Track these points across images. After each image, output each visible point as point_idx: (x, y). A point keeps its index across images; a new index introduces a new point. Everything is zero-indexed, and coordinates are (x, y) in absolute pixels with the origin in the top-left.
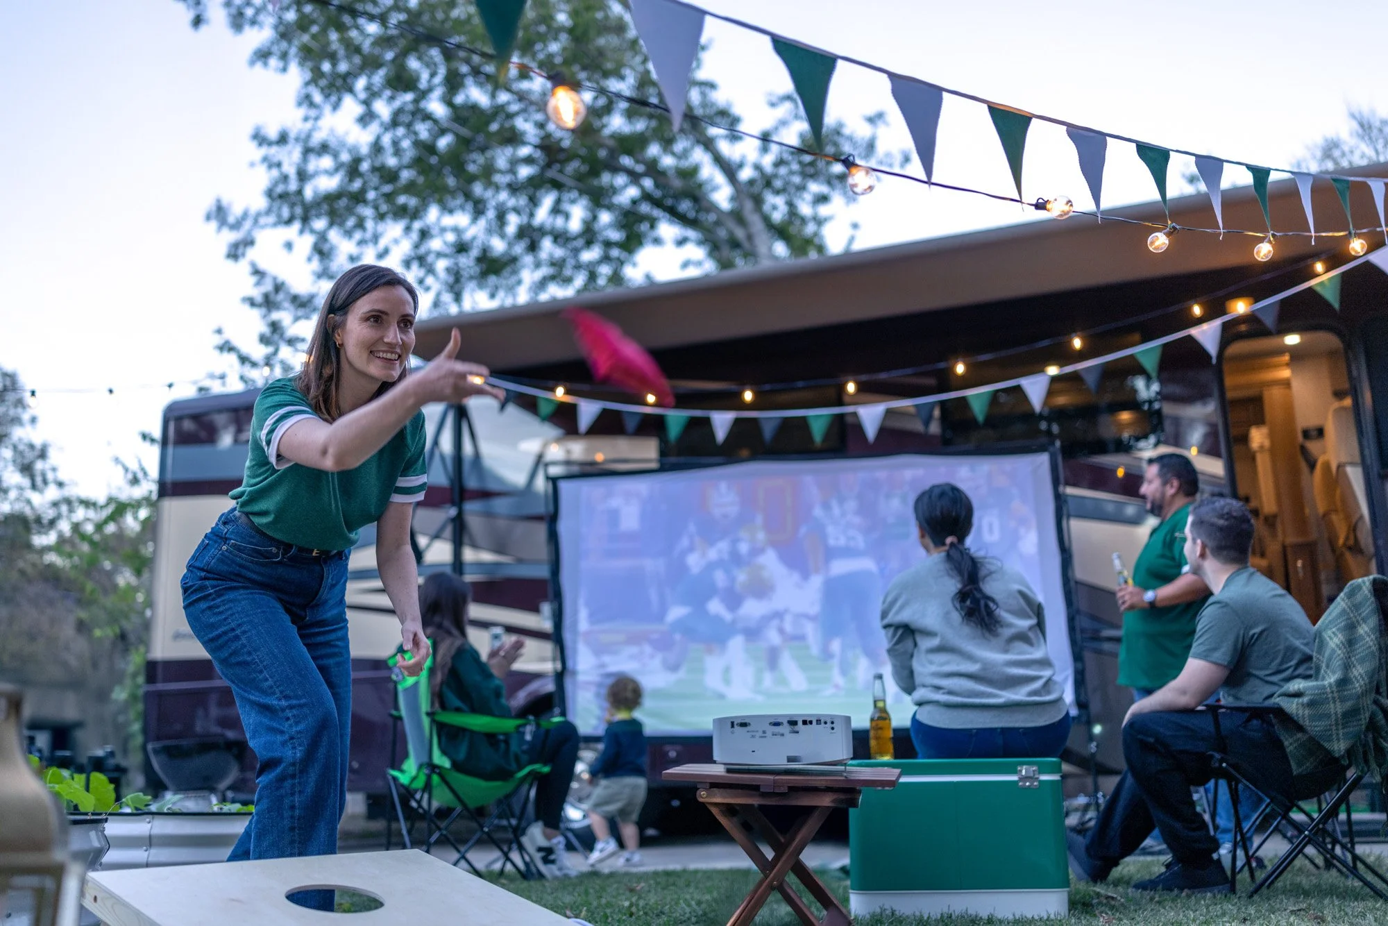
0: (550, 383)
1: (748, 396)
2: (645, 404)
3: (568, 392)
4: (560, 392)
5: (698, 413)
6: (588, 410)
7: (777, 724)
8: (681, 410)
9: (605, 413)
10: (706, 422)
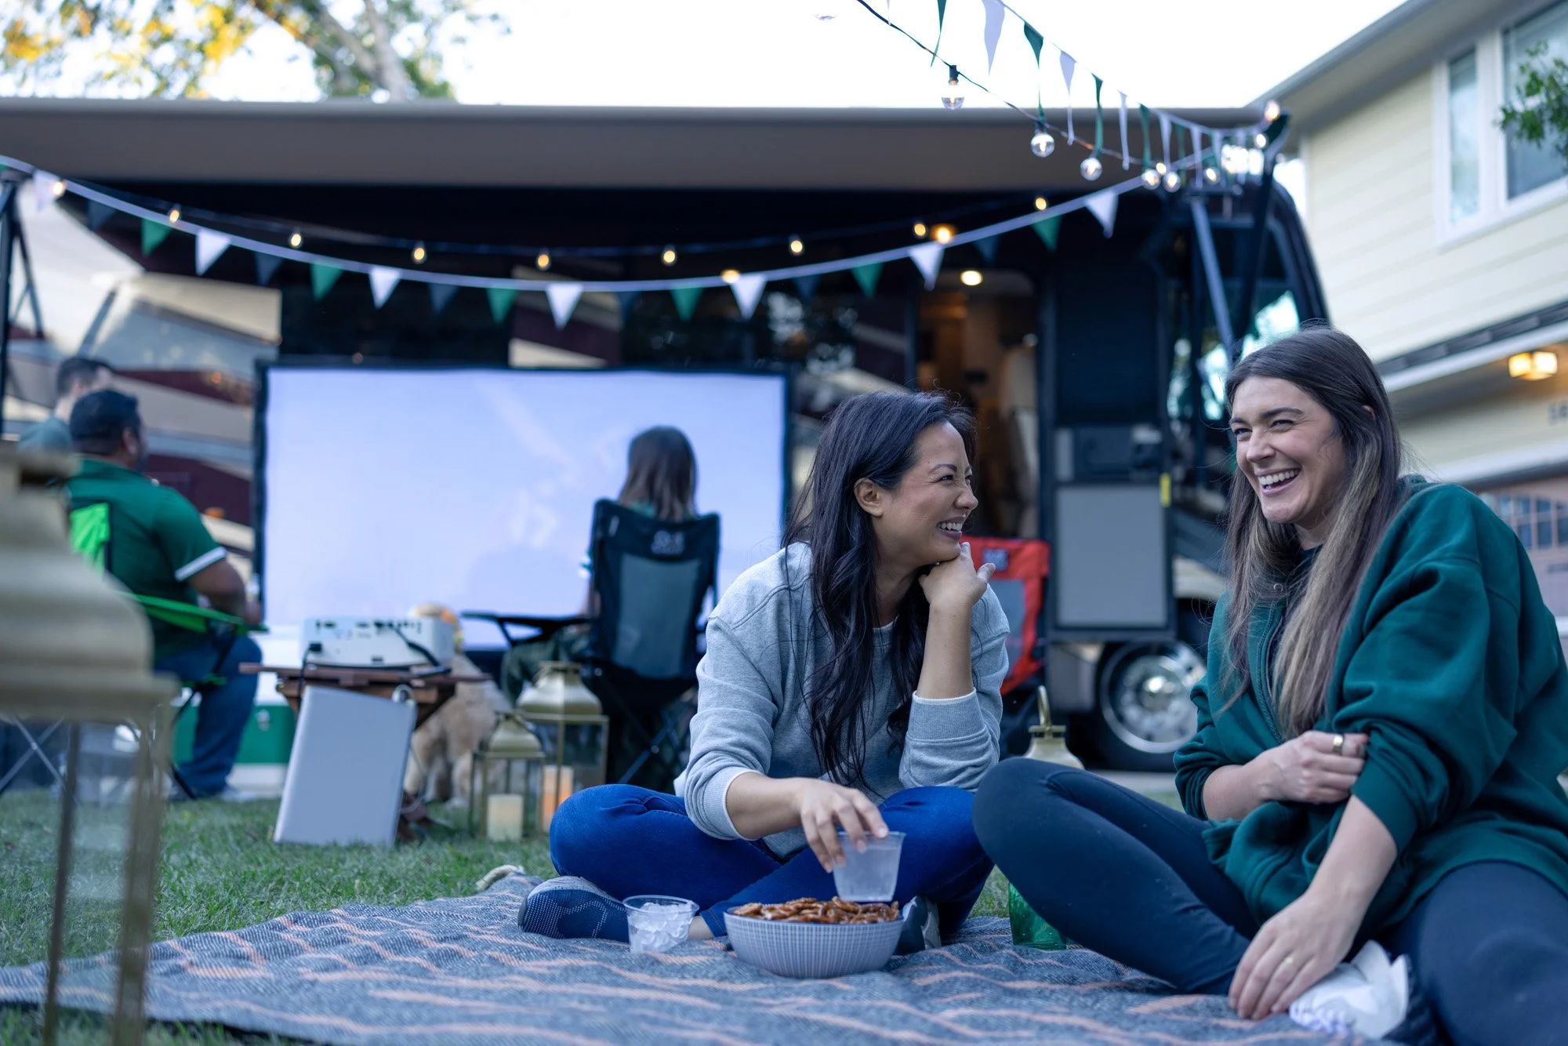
0: (163, 204)
1: (419, 254)
2: (288, 246)
3: (184, 217)
4: (174, 216)
5: (354, 266)
6: (211, 245)
7: (363, 625)
8: (333, 259)
9: (231, 252)
10: (365, 281)
